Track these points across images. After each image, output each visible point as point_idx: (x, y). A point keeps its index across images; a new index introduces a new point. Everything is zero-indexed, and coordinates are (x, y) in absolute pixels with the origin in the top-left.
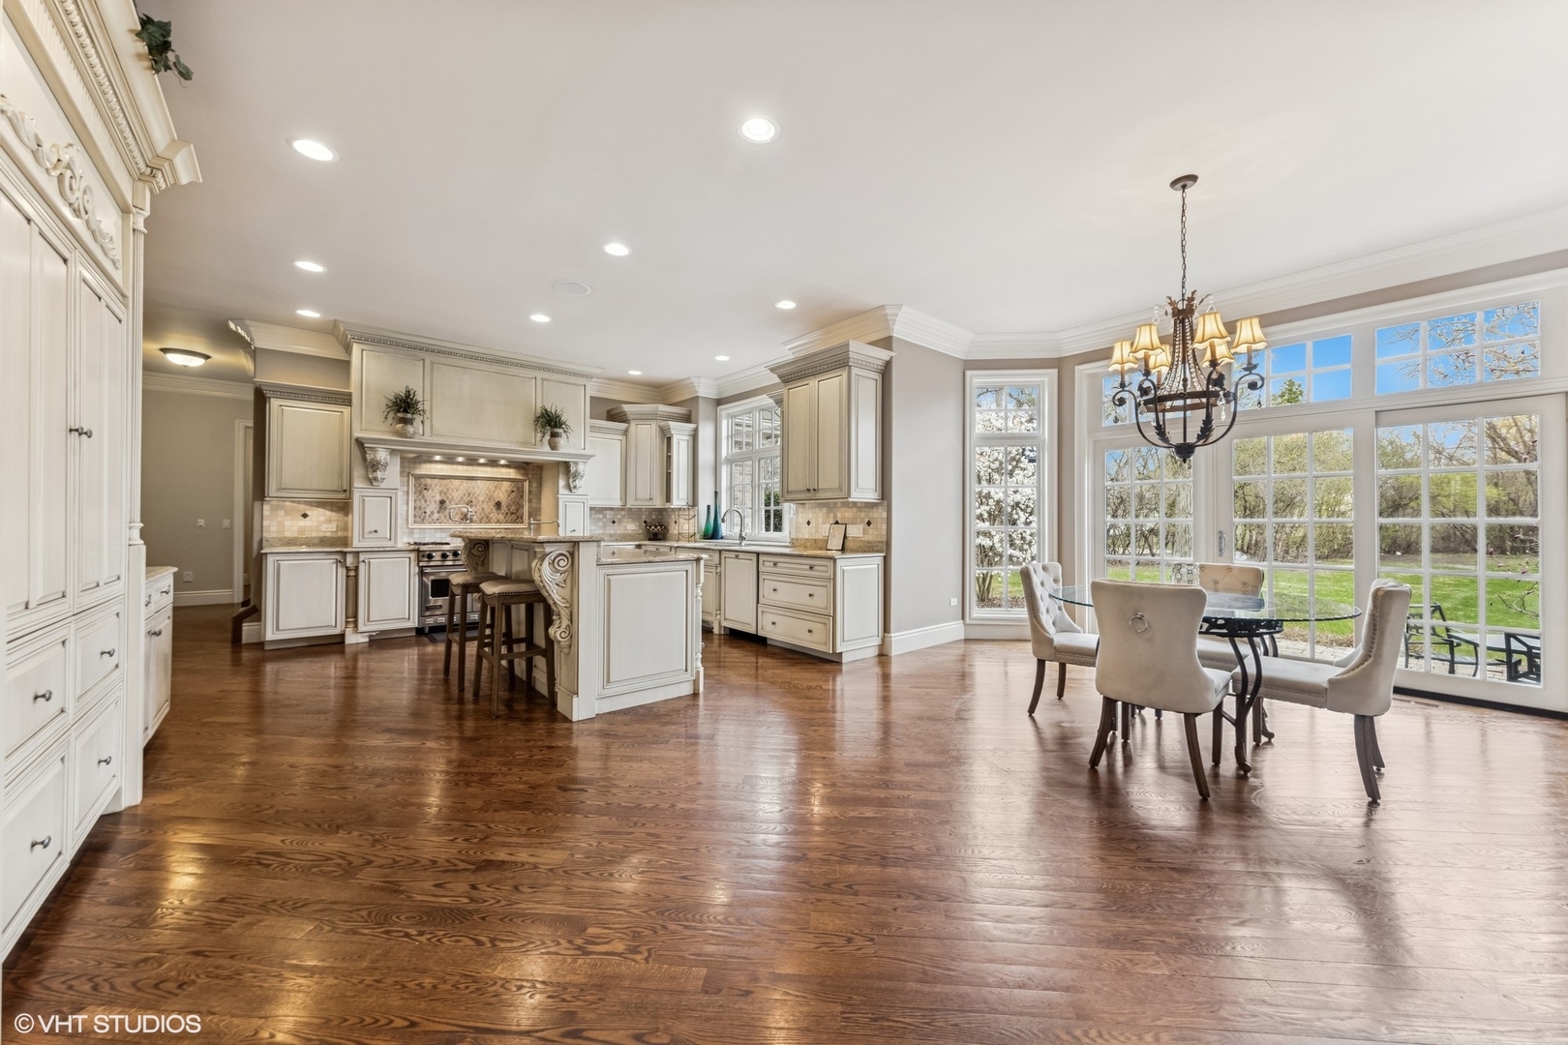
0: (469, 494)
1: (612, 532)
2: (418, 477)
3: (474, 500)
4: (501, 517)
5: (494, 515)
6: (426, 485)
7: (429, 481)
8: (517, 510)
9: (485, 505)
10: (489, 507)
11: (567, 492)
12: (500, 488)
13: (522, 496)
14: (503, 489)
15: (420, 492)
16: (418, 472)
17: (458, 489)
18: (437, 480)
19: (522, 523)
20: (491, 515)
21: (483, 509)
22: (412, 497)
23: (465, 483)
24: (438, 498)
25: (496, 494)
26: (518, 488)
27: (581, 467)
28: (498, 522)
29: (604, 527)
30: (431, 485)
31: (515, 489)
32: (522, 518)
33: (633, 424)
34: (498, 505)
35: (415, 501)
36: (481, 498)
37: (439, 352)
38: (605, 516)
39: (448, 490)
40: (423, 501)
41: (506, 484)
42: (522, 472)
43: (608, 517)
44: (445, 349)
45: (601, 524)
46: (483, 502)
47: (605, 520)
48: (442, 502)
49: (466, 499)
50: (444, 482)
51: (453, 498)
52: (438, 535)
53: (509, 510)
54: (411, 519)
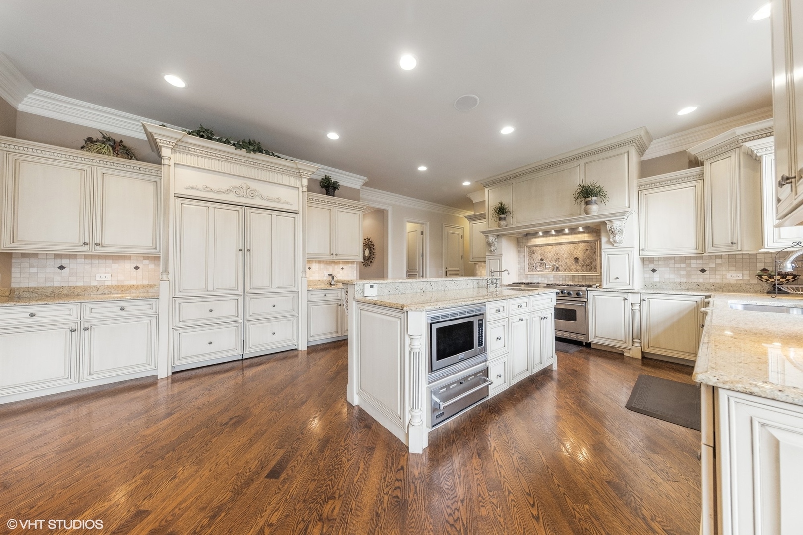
0: (557, 254)
1: (701, 280)
2: (530, 247)
3: (560, 258)
4: (579, 268)
5: (574, 266)
6: (533, 251)
7: (535, 248)
8: (591, 262)
9: (567, 260)
10: (570, 261)
11: (610, 246)
12: (578, 249)
13: (595, 252)
14: (580, 249)
15: (531, 255)
16: (530, 244)
17: (551, 252)
18: (539, 248)
19: (596, 272)
20: (572, 267)
21: (566, 263)
22: (527, 258)
23: (555, 248)
24: (540, 258)
25: (575, 252)
26: (592, 247)
27: (617, 224)
28: (577, 271)
29: (689, 275)
30: (536, 251)
31: (589, 248)
32: (595, 268)
33: (707, 166)
34: (577, 259)
35: (528, 260)
36: (564, 256)
37: (518, 176)
38: (689, 265)
39: (545, 252)
40: (532, 260)
41: (582, 245)
42: (595, 234)
43: (694, 265)
44: (520, 173)
45: (683, 273)
46: (566, 258)
47: (689, 269)
48: (542, 260)
49: (555, 257)
50: (543, 248)
51: (547, 257)
52: (540, 279)
53: (585, 263)
54: (527, 270)
